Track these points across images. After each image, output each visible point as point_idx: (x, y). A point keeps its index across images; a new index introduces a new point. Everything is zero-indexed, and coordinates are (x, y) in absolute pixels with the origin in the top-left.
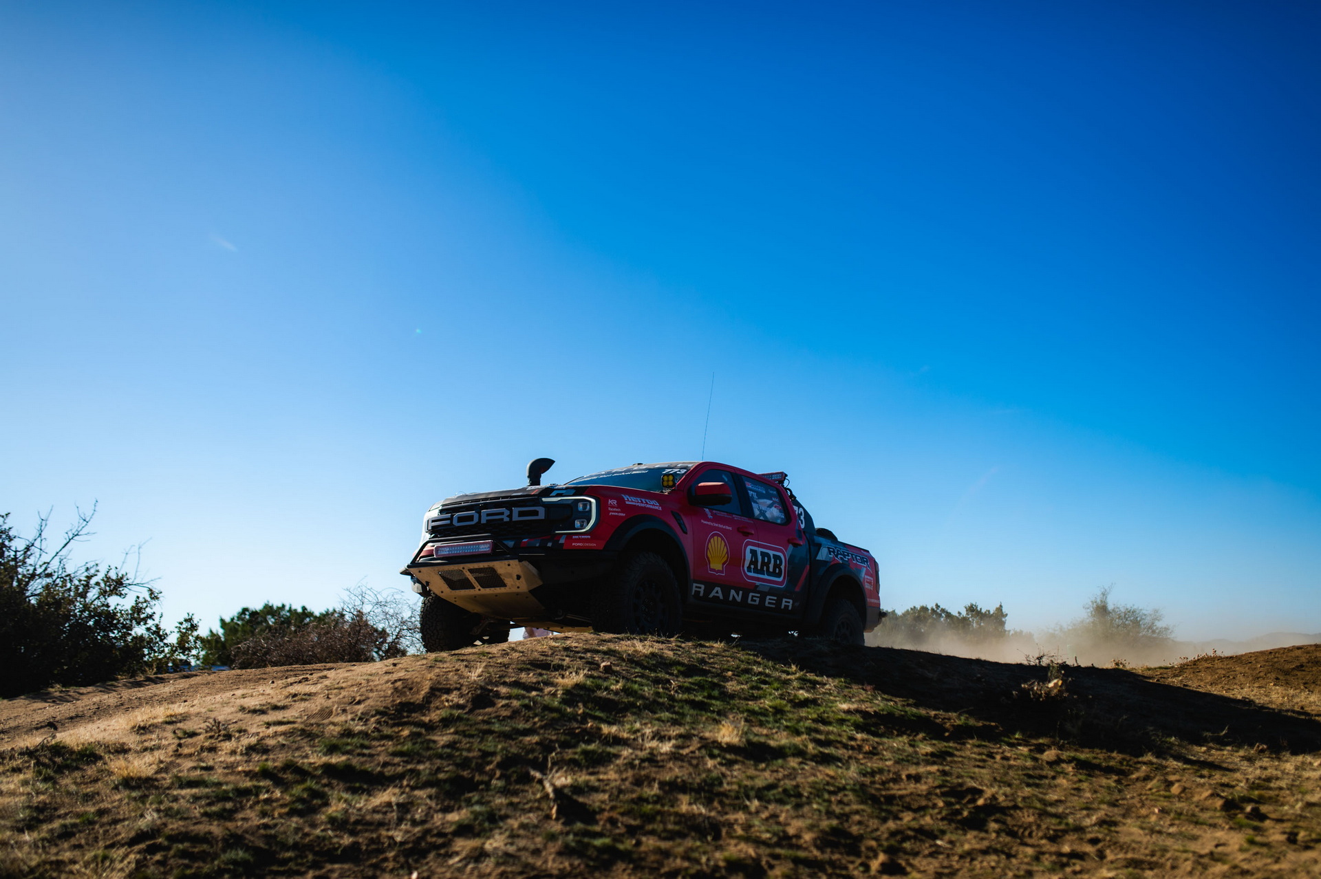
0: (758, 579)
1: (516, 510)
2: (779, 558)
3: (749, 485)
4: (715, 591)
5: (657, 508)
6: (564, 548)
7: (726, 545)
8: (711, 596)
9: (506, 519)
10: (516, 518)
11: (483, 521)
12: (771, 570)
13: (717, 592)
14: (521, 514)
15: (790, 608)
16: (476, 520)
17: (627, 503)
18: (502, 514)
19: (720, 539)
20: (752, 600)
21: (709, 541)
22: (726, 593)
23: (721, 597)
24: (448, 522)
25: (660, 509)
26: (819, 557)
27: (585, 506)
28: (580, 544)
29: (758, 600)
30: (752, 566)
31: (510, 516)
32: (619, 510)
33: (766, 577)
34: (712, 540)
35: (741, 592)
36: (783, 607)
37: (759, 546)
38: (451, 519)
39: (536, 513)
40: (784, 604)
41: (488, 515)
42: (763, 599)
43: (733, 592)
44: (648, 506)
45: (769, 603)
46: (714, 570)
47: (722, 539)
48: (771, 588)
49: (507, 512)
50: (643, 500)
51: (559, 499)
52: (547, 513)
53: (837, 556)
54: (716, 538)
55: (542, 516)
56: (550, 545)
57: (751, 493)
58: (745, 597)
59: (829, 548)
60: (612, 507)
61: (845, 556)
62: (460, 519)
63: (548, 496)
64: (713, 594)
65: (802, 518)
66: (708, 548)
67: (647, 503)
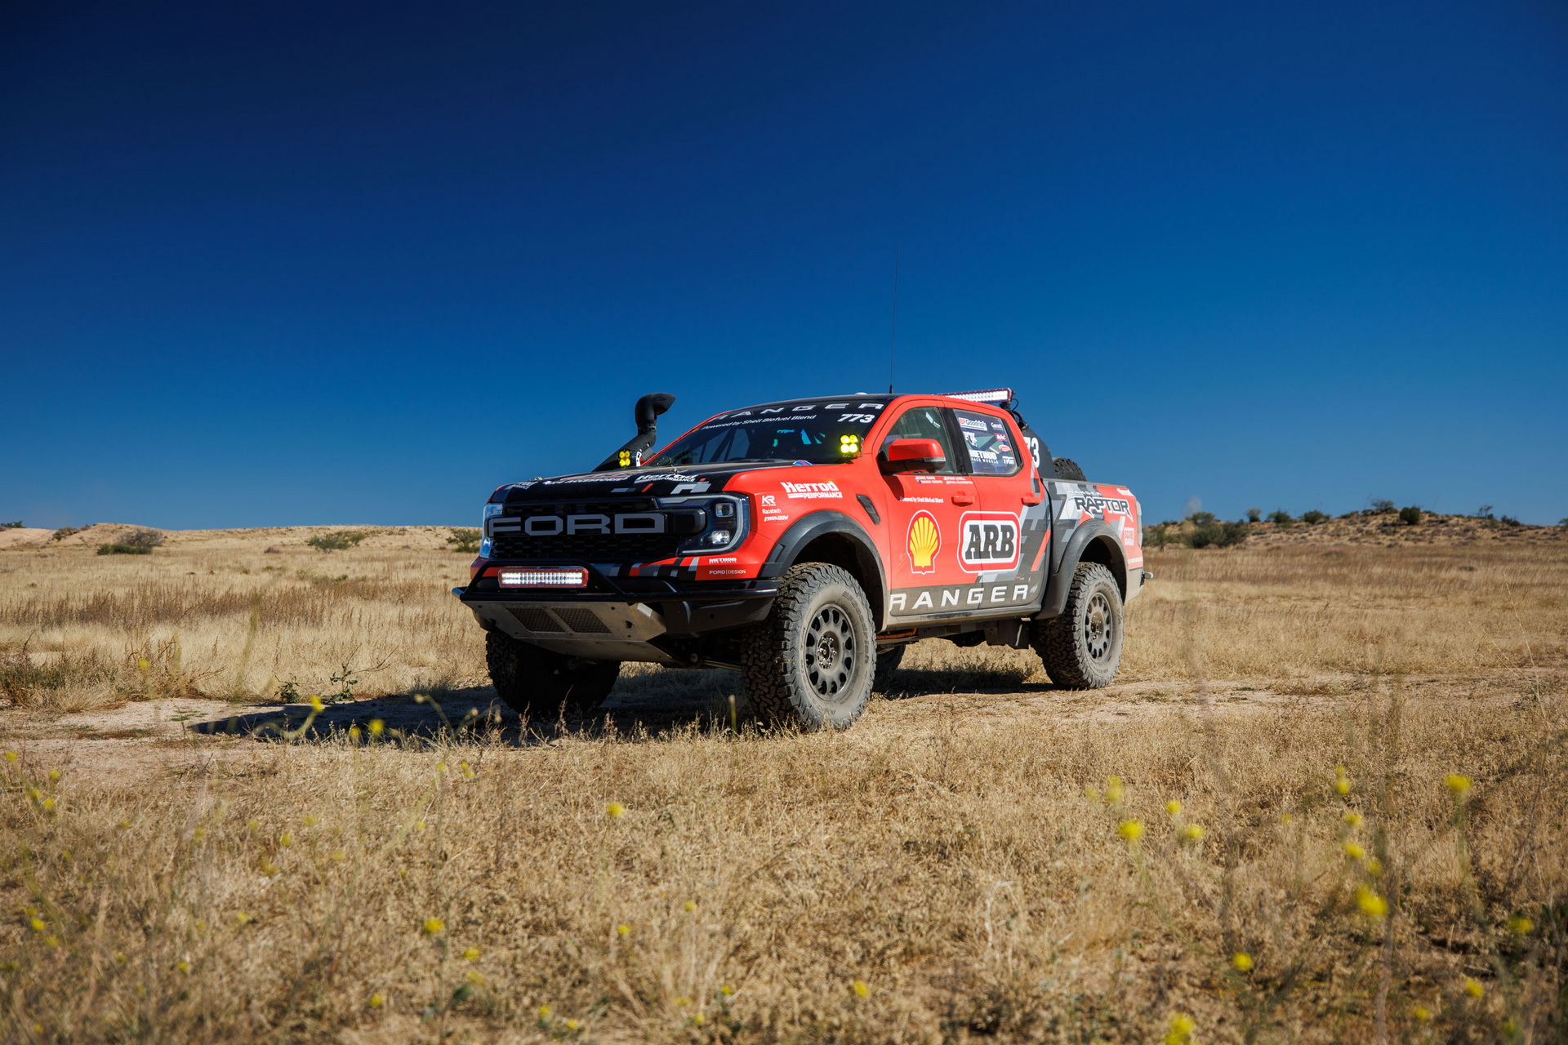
0: (982, 567)
1: (619, 519)
2: (1009, 529)
3: (964, 423)
4: (921, 597)
5: (834, 495)
6: (697, 578)
7: (935, 527)
8: (916, 606)
9: (605, 531)
10: (620, 529)
11: (571, 531)
12: (999, 548)
13: (924, 599)
14: (628, 523)
15: (1024, 597)
16: (559, 528)
17: (791, 496)
18: (599, 521)
19: (926, 519)
20: (974, 598)
21: (912, 527)
22: (937, 598)
23: (930, 605)
24: (518, 528)
25: (841, 496)
26: (1064, 516)
27: (725, 510)
28: (721, 572)
29: (980, 596)
30: (973, 550)
31: (611, 526)
32: (778, 511)
33: (992, 560)
34: (916, 525)
35: (957, 592)
36: (1015, 598)
37: (982, 517)
38: (522, 524)
39: (650, 523)
40: (1016, 592)
41: (577, 522)
42: (987, 595)
43: (947, 594)
44: (822, 495)
45: (997, 597)
46: (919, 568)
47: (931, 519)
48: (999, 576)
49: (606, 520)
50: (814, 485)
51: (686, 498)
52: (669, 523)
53: (1087, 509)
54: (921, 519)
55: (660, 527)
56: (674, 574)
57: (966, 434)
58: (963, 598)
59: (1076, 499)
60: (768, 508)
61: (1097, 506)
62: (536, 526)
63: (668, 495)
64: (919, 602)
65: (1036, 452)
66: (910, 538)
67: (820, 491)
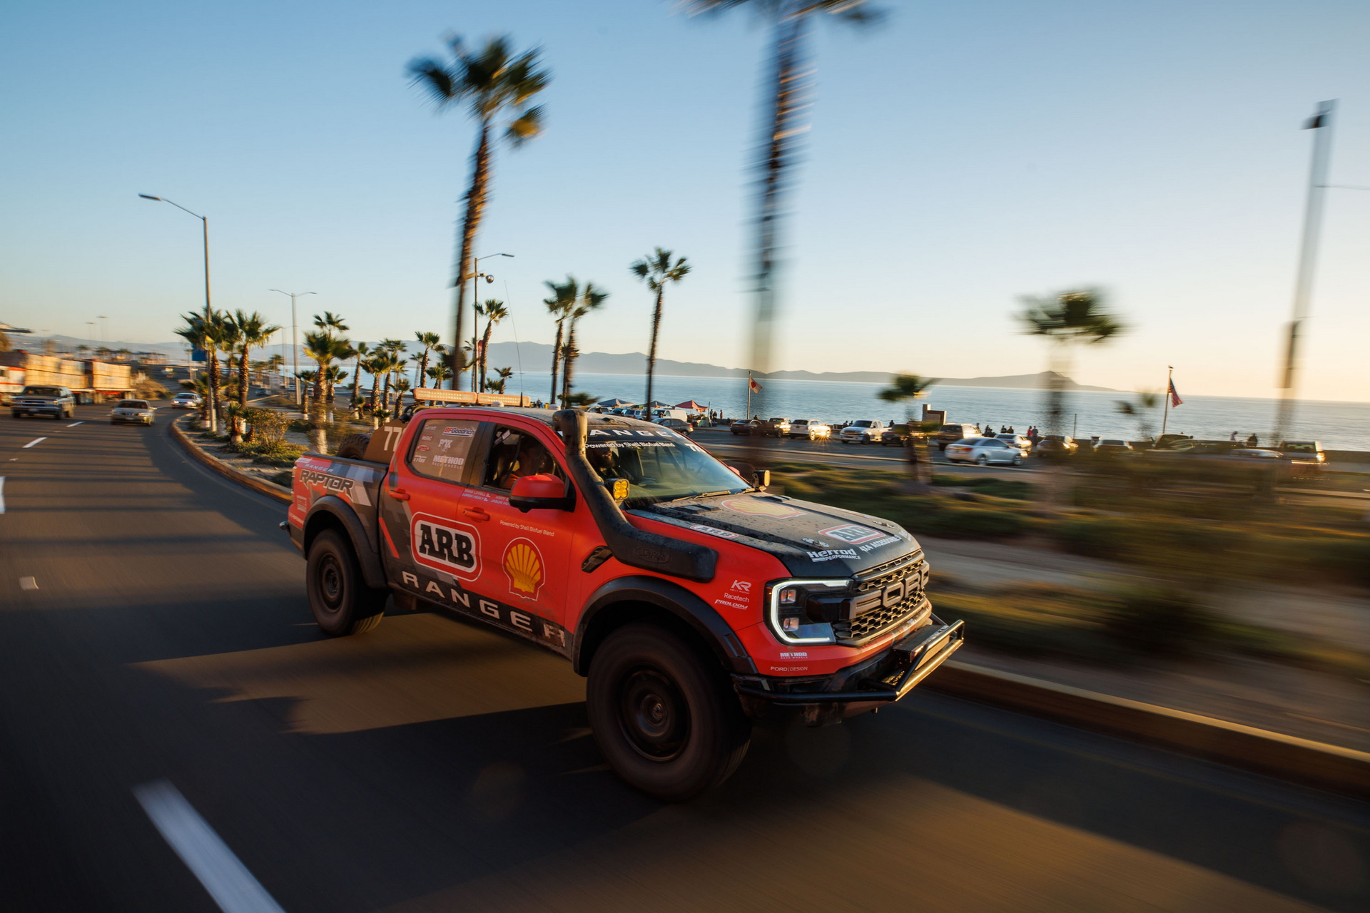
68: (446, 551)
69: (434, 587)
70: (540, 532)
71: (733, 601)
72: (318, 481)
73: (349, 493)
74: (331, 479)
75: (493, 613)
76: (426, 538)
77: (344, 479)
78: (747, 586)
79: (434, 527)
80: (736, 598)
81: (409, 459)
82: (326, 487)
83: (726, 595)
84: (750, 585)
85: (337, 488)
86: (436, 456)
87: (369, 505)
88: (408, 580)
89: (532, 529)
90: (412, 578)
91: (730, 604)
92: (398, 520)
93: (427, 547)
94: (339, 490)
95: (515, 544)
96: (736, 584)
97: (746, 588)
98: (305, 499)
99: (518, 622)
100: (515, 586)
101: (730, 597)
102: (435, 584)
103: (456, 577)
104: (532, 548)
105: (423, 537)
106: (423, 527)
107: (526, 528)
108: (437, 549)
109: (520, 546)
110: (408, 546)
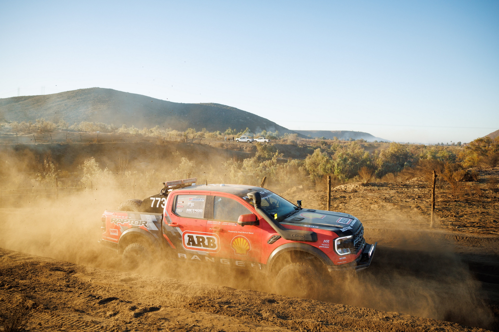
68: (201, 244)
69: (195, 257)
70: (247, 233)
71: (325, 246)
72: (124, 222)
73: (146, 226)
74: (132, 221)
75: (227, 263)
76: (191, 240)
77: (141, 221)
78: (328, 241)
79: (195, 236)
80: (325, 245)
81: (173, 211)
82: (131, 225)
83: (322, 245)
84: (329, 241)
85: (139, 224)
86: (187, 209)
87: (158, 230)
88: (181, 256)
89: (243, 232)
90: (184, 255)
91: (324, 247)
92: (174, 234)
93: (191, 243)
94: (140, 225)
95: (237, 238)
96: (324, 241)
97: (328, 242)
98: (117, 230)
99: (239, 264)
100: (237, 252)
101: (324, 245)
102: (196, 256)
103: (208, 252)
104: (244, 239)
105: (189, 239)
106: (188, 236)
107: (240, 232)
108: (196, 243)
109: (239, 239)
110: (180, 244)
